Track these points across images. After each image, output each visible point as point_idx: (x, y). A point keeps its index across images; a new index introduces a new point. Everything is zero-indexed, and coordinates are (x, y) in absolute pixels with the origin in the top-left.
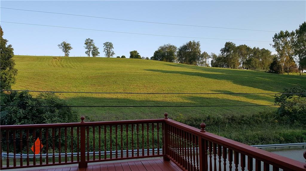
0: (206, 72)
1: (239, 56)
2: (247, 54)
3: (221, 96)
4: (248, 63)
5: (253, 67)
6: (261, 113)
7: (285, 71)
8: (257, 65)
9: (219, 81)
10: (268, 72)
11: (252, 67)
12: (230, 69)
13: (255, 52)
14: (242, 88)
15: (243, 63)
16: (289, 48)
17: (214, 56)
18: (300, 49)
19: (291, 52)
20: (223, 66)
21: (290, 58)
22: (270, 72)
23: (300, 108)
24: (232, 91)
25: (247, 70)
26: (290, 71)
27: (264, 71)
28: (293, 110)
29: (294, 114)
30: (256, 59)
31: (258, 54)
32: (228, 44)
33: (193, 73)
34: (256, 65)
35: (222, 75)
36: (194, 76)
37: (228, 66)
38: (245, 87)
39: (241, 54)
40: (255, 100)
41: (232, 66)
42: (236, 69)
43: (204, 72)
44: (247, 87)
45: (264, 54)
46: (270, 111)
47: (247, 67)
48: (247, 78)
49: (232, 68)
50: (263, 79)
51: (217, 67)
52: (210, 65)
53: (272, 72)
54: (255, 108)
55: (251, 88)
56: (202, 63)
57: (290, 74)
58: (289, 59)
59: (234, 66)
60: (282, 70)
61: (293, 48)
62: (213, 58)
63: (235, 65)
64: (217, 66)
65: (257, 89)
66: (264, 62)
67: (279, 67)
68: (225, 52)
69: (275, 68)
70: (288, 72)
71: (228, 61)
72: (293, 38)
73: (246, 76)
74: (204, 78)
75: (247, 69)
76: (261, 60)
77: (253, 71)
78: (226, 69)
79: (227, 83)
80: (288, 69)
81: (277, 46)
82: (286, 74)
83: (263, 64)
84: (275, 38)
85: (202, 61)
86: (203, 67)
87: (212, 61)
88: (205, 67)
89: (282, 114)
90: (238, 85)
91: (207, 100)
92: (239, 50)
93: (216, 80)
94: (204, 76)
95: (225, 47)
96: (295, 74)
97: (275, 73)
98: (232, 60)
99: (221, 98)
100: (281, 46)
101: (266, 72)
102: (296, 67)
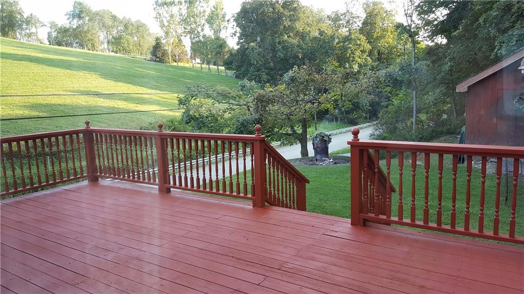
0: (45, 55)
1: (100, 29)
2: (112, 27)
3: (83, 101)
4: (116, 43)
5: (125, 51)
6: (151, 124)
7: (174, 60)
8: (131, 46)
9: (75, 72)
10: (149, 60)
11: (123, 50)
12: (86, 51)
13: (126, 24)
14: (116, 85)
15: (108, 42)
16: (176, 25)
17: (53, 25)
18: (191, 28)
19: (180, 31)
20: (71, 45)
21: (179, 41)
22: (151, 60)
23: (207, 111)
24: (99, 90)
25: (117, 55)
26: (180, 60)
27: (143, 57)
28: (199, 115)
29: (201, 119)
30: (129, 37)
31: (131, 27)
32: (77, 4)
33: (17, 55)
34: (129, 47)
35: (77, 61)
36: (23, 62)
37: (82, 46)
38: (120, 84)
39: (103, 26)
40: (139, 105)
41: (90, 46)
42: (97, 51)
43: (41, 55)
44: (123, 84)
45: (141, 29)
46: (164, 120)
47: (115, 49)
48: (120, 68)
49: (89, 50)
50: (145, 71)
51: (59, 46)
52: (46, 42)
53: (155, 60)
54: (141, 117)
55: (129, 85)
56: (29, 35)
57: (181, 64)
58: (177, 41)
59: (93, 45)
60: (169, 58)
61: (182, 25)
62: (51, 27)
63: (95, 44)
64: (59, 44)
65: (139, 87)
66: (141, 44)
67: (164, 53)
68: (73, 18)
69: (159, 54)
70: (177, 61)
71: (81, 35)
72: (180, 9)
73: (117, 66)
74: (45, 67)
75: (117, 53)
76: (136, 38)
77: (126, 56)
78: (78, 50)
79: (89, 77)
80: (177, 57)
81: (159, 18)
82: (175, 64)
83: (140, 46)
84: (156, 4)
85: (28, 31)
86: (31, 43)
87: (49, 34)
88: (35, 43)
89: (188, 121)
90: (109, 81)
91: (61, 108)
92: (99, 18)
93: (68, 71)
94: (44, 63)
95: (74, 8)
96: (187, 65)
97: (159, 62)
98: (89, 35)
99: (84, 104)
100: (164, 19)
101: (146, 59)
102: (186, 55)
